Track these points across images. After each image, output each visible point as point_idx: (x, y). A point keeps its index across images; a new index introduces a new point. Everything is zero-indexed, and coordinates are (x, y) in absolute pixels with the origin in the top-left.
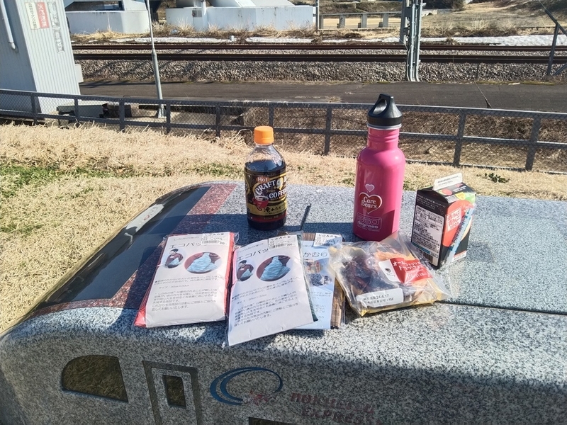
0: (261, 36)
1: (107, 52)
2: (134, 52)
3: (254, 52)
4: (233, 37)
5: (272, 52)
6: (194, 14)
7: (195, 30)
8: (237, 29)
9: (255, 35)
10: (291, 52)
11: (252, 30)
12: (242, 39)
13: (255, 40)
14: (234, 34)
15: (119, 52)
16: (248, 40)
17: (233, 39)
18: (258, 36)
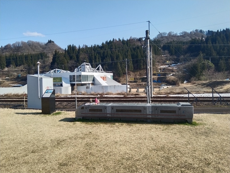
0: (108, 95)
1: (59, 99)
2: (67, 99)
3: (104, 99)
4: (99, 95)
5: (110, 99)
6: (87, 88)
7: (87, 93)
8: (100, 93)
9: (106, 95)
10: (116, 99)
11: (105, 93)
12: (102, 96)
13: (106, 96)
14: (99, 94)
15: (63, 100)
16: (103, 96)
17: (99, 96)
18: (107, 95)
